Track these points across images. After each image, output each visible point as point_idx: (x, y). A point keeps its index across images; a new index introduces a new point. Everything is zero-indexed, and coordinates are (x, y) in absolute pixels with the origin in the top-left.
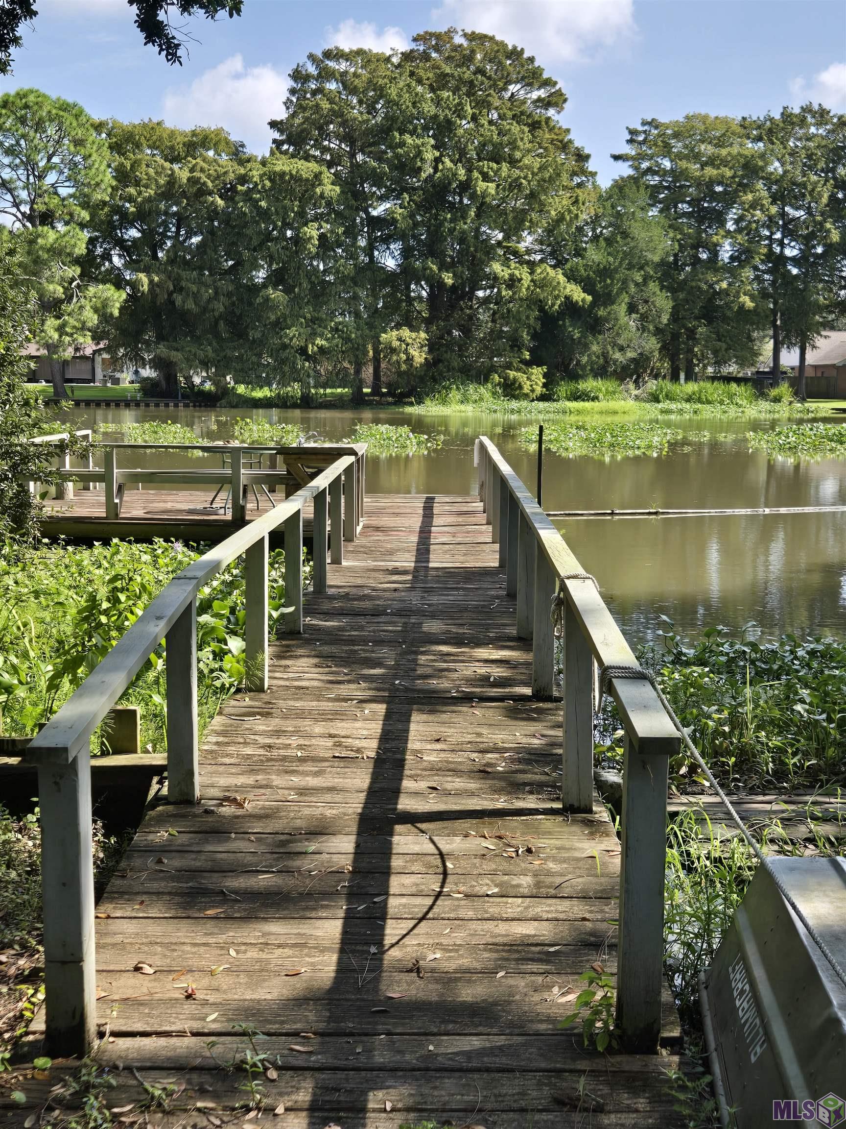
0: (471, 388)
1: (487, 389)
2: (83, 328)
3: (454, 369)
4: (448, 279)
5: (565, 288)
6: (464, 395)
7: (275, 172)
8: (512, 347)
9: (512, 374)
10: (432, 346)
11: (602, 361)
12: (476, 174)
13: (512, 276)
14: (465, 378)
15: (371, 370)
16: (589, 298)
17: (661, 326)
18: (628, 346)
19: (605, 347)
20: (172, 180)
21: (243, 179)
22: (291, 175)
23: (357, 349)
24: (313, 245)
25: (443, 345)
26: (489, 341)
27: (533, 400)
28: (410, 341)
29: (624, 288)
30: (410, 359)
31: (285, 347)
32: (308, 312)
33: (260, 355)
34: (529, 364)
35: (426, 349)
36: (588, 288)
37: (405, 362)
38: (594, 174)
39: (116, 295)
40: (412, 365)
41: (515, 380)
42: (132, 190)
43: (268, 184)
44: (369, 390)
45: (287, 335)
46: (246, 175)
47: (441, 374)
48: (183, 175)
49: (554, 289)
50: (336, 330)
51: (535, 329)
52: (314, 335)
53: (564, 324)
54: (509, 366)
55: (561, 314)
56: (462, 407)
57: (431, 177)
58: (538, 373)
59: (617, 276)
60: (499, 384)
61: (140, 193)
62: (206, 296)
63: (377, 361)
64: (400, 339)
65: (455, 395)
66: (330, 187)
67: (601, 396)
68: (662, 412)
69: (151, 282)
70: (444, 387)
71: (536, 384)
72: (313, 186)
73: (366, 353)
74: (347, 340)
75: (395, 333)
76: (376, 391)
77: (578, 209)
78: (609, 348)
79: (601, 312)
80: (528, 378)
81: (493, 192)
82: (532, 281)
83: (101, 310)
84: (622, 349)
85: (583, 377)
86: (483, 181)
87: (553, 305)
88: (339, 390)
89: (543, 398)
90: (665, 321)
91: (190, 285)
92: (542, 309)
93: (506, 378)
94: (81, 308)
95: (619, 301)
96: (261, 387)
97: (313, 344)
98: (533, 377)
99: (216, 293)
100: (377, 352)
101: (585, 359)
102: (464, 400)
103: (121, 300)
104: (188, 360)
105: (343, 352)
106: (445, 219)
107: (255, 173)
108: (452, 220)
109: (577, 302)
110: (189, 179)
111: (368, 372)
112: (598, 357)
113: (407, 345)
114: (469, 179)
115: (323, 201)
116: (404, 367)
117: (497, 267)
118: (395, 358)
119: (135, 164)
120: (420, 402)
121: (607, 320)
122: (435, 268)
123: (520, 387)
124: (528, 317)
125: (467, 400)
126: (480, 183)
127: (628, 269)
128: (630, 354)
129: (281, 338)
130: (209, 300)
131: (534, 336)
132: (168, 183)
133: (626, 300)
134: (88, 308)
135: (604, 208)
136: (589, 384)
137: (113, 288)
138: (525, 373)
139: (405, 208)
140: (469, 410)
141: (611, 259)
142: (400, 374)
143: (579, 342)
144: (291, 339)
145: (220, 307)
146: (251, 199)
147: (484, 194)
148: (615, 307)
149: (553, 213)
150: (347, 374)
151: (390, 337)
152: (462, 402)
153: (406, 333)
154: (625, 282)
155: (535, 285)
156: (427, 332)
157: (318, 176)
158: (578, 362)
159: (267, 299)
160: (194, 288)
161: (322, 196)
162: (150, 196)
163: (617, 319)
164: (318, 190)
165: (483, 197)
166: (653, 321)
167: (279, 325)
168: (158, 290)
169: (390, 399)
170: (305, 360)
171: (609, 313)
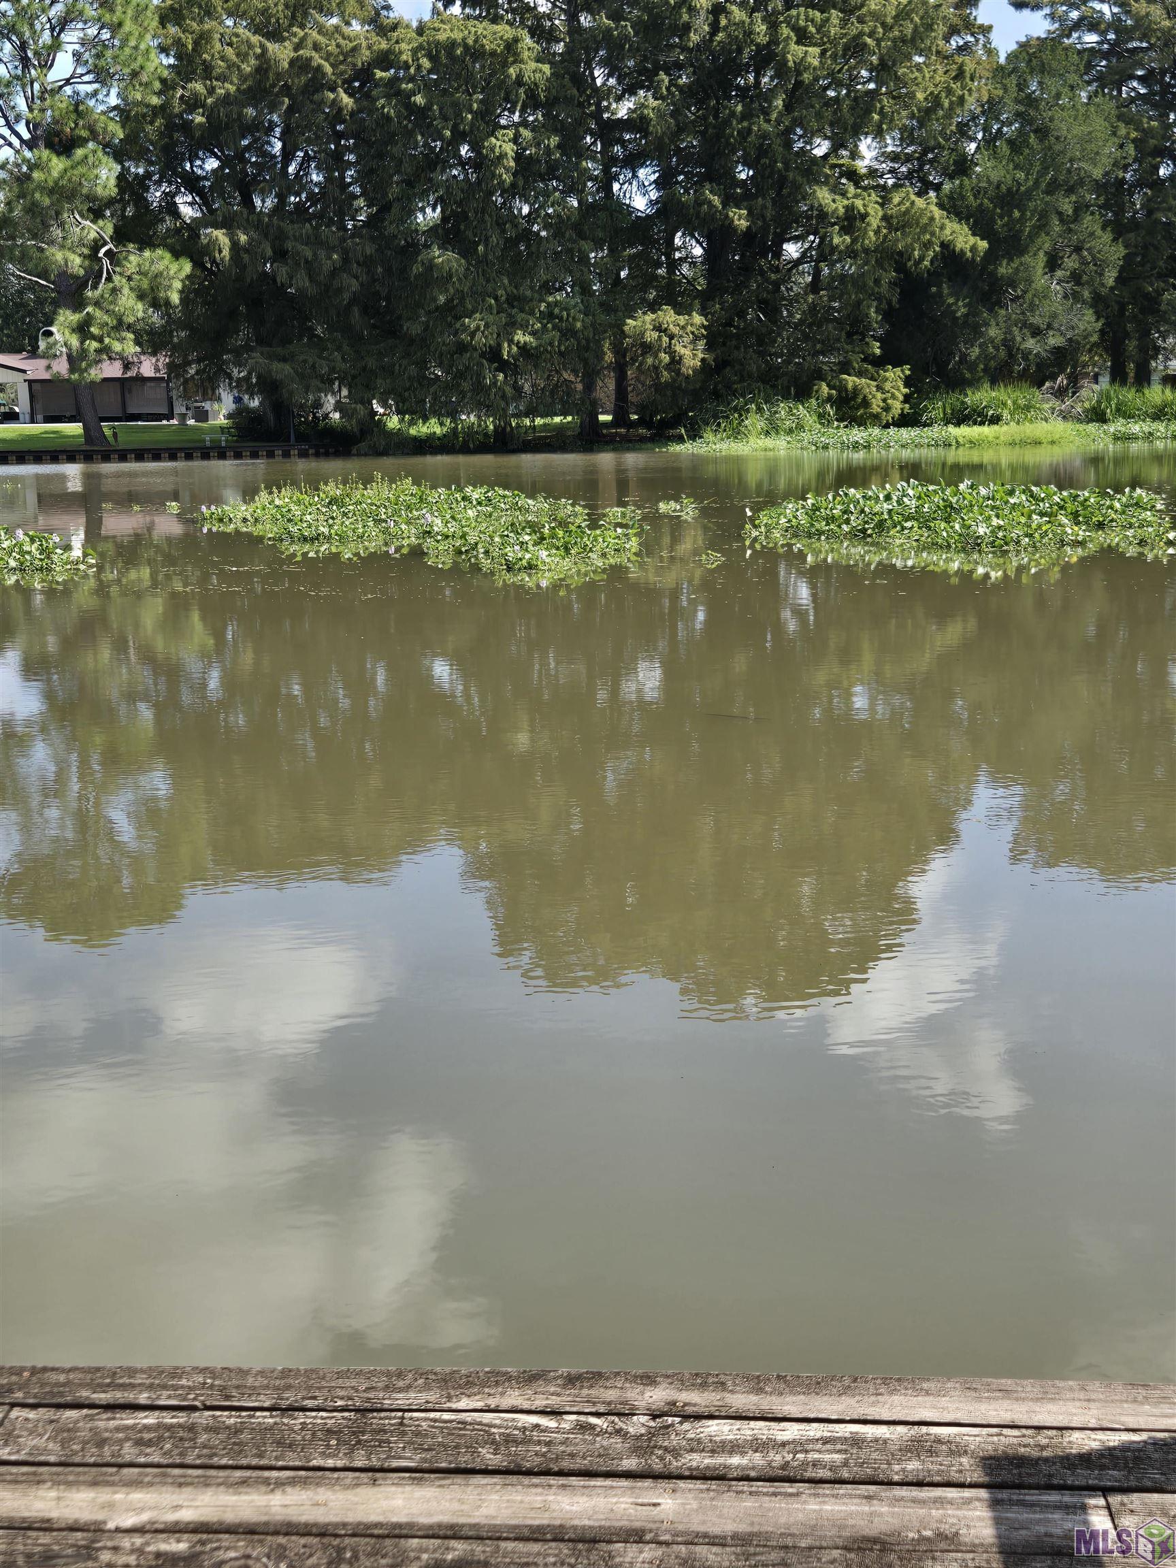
0: (782, 408)
1: (809, 409)
2: (120, 325)
3: (750, 376)
4: (740, 219)
5: (942, 228)
6: (770, 421)
7: (438, 43)
8: (849, 335)
9: (851, 381)
10: (713, 338)
11: (1003, 353)
12: (785, 31)
13: (850, 209)
14: (770, 391)
15: (611, 385)
16: (983, 245)
17: (1104, 291)
18: (1049, 327)
19: (1008, 331)
20: (265, 64)
21: (385, 60)
22: (466, 46)
23: (587, 349)
24: (507, 169)
25: (732, 336)
26: (810, 326)
27: (887, 426)
28: (674, 330)
29: (1042, 226)
30: (676, 361)
31: (462, 348)
32: (503, 287)
33: (423, 365)
34: (879, 363)
35: (701, 344)
36: (981, 226)
37: (668, 367)
38: (986, 30)
39: (174, 267)
40: (678, 372)
41: (856, 391)
42: (198, 87)
43: (426, 63)
44: (608, 418)
45: (465, 328)
46: (389, 52)
47: (728, 387)
48: (282, 53)
49: (924, 229)
50: (550, 316)
51: (889, 303)
52: (512, 325)
53: (940, 294)
54: (845, 367)
55: (934, 275)
56: (769, 442)
57: (707, 42)
58: (895, 377)
59: (1031, 205)
60: (829, 399)
61: (211, 91)
62: (327, 266)
63: (620, 370)
64: (658, 328)
65: (754, 422)
66: (533, 65)
67: (1006, 414)
68: (1116, 438)
69: (235, 245)
70: (736, 409)
71: (894, 397)
72: (505, 65)
73: (600, 356)
74: (568, 333)
75: (650, 317)
76: (620, 419)
77: (963, 88)
78: (1016, 330)
79: (1004, 270)
80: (879, 388)
81: (816, 62)
82: (885, 218)
83: (151, 296)
84: (1036, 332)
85: (974, 383)
86: (798, 43)
87: (922, 258)
88: (557, 419)
89: (904, 421)
90: (1111, 282)
91: (301, 247)
92: (901, 268)
93: (842, 388)
94: (115, 291)
95: (1033, 249)
96: (425, 419)
97: (511, 342)
98: (887, 386)
99: (346, 260)
100: (619, 351)
101: (975, 352)
102: (772, 429)
103: (183, 275)
104: (302, 376)
105: (561, 354)
106: (733, 114)
107: (404, 46)
108: (745, 116)
109: (962, 252)
110: (292, 62)
111: (606, 387)
112: (997, 348)
113: (671, 337)
114: (774, 41)
115: (522, 90)
116: (666, 376)
117: (823, 195)
118: (650, 361)
119: (202, 39)
120: (695, 435)
121: (1012, 283)
122: (716, 200)
123: (866, 403)
124: (877, 282)
125: (777, 430)
126: (793, 46)
127: (1048, 192)
128: (1054, 340)
129: (456, 334)
130: (334, 273)
131: (888, 315)
132: (258, 70)
133: (1047, 246)
134: (126, 291)
135: (1006, 90)
136: (981, 396)
137: (168, 255)
138: (873, 379)
139: (663, 98)
140: (780, 445)
141: (1021, 175)
142: (658, 387)
143: (965, 322)
144: (473, 335)
145: (351, 285)
146: (399, 93)
147: (800, 66)
148: (1027, 259)
149: (920, 96)
150: (570, 392)
151: (641, 323)
152: (767, 433)
153: (668, 316)
154: (1044, 215)
155: (890, 227)
156: (703, 312)
157: (511, 46)
158: (964, 357)
159: (430, 266)
160: (308, 253)
161: (519, 82)
162: (228, 94)
163: (1029, 281)
164: (512, 71)
165: (799, 73)
166: (1090, 283)
167: (453, 312)
168: (246, 257)
169: (642, 431)
170: (499, 370)
171: (1017, 269)
